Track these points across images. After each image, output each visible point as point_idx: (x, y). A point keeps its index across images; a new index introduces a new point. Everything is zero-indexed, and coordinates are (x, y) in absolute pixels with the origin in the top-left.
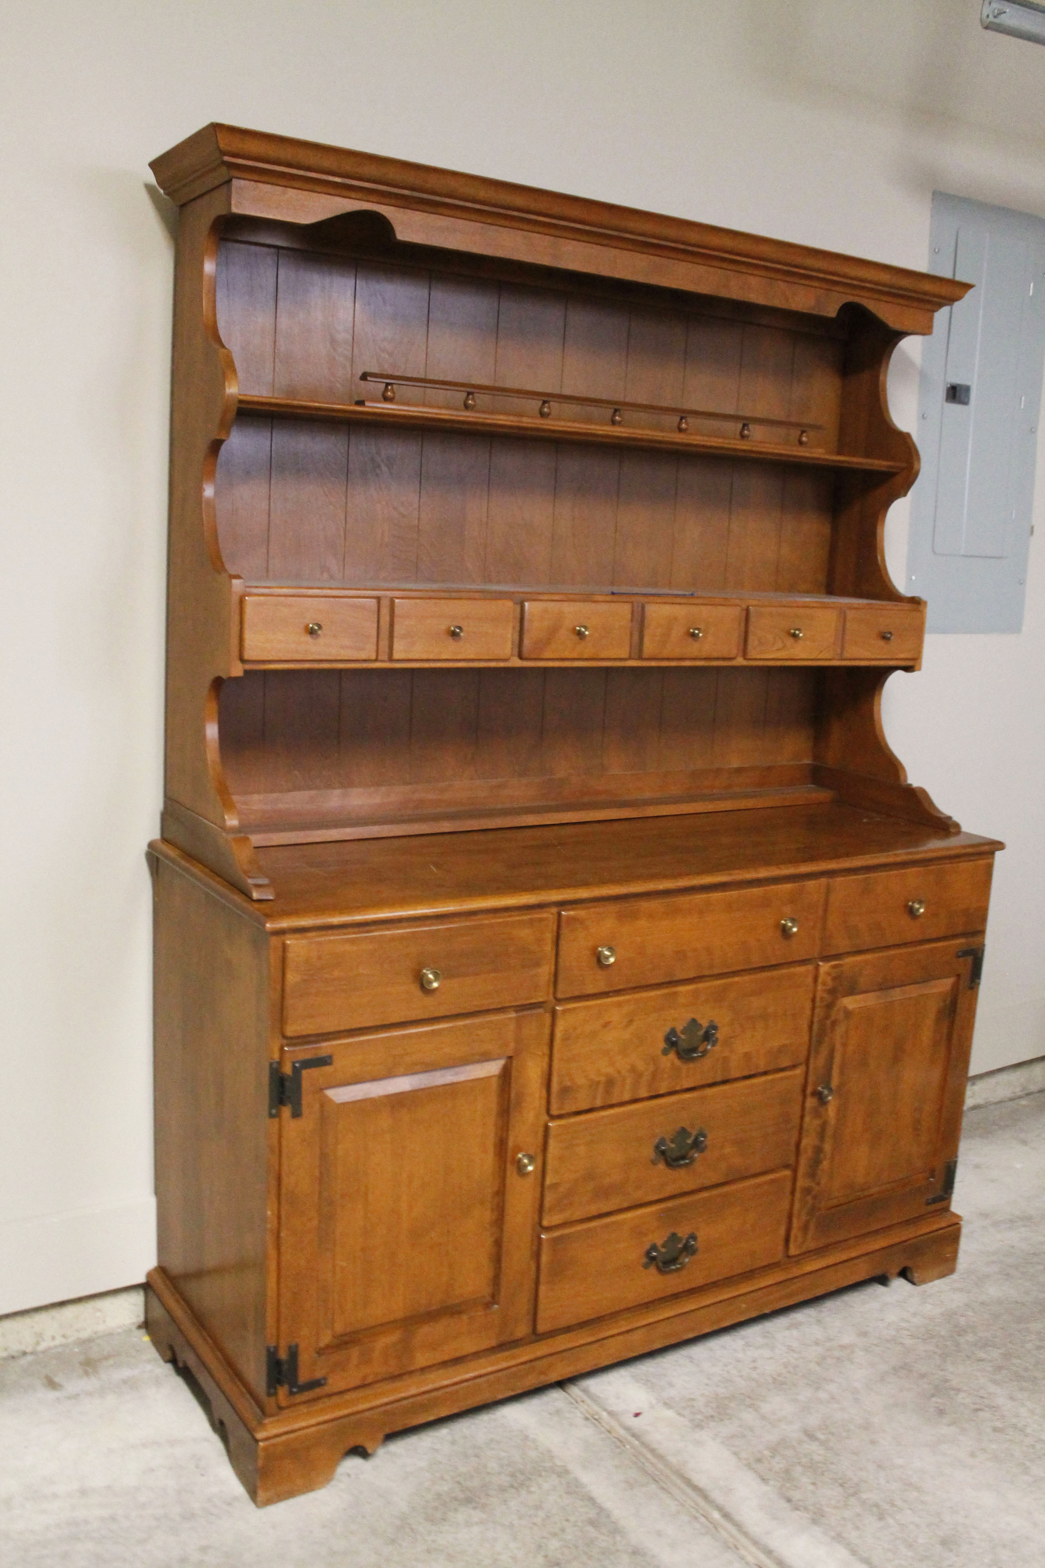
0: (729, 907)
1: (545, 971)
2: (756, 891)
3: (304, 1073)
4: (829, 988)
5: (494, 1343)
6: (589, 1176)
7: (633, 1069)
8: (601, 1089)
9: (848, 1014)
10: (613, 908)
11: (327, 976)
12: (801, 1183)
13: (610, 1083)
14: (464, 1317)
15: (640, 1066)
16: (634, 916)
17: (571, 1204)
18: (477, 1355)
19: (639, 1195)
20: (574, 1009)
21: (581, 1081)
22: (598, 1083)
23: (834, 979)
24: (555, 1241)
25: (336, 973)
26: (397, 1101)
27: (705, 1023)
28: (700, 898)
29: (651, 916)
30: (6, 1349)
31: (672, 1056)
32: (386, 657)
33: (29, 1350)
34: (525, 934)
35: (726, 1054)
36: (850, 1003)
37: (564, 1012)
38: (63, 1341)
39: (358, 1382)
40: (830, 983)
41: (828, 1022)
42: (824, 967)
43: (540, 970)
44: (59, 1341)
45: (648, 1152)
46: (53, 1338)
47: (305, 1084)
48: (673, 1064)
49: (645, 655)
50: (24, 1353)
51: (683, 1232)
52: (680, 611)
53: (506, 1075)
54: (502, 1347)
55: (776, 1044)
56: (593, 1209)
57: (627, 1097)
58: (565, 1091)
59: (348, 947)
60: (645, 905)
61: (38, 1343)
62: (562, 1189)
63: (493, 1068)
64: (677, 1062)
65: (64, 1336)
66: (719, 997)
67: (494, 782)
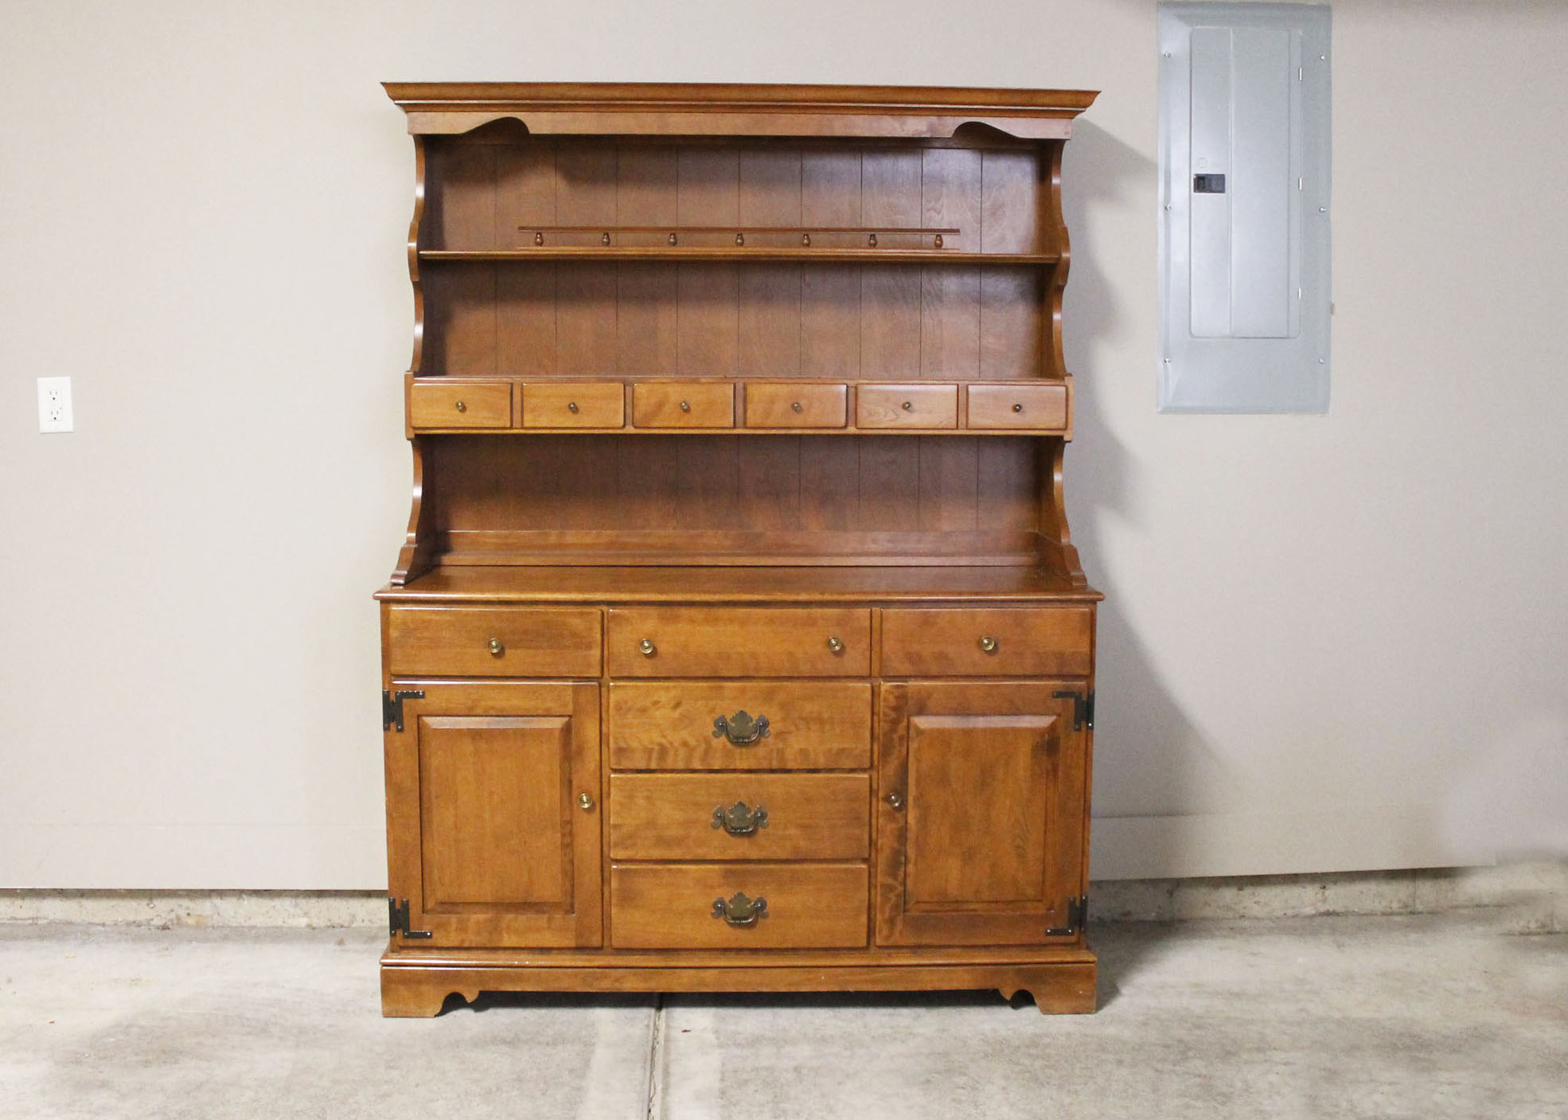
0: (771, 621)
1: (596, 653)
2: (800, 611)
3: (405, 701)
4: (892, 705)
5: (573, 944)
6: (651, 824)
7: (685, 744)
8: (655, 756)
9: (920, 732)
10: (653, 611)
11: (419, 635)
12: (881, 879)
13: (663, 751)
14: (546, 916)
15: (692, 742)
16: (676, 619)
17: (635, 844)
18: (560, 950)
19: (701, 852)
20: (624, 686)
21: (635, 744)
22: (652, 749)
23: (897, 698)
24: (621, 871)
25: (426, 634)
26: (476, 734)
27: (755, 716)
28: (741, 612)
29: (692, 621)
30: (330, 920)
31: (723, 738)
32: (519, 426)
33: (346, 924)
34: (577, 623)
35: (781, 746)
36: (922, 722)
37: (615, 686)
38: (369, 924)
39: (456, 944)
40: (892, 701)
41: (895, 736)
42: (886, 686)
43: (592, 652)
44: (367, 923)
45: (707, 817)
46: (363, 921)
47: (405, 709)
48: (725, 746)
49: (748, 425)
50: (342, 926)
51: (752, 894)
52: (783, 390)
53: (567, 730)
54: (580, 949)
55: (836, 746)
56: (656, 853)
57: (681, 765)
58: (621, 751)
59: (434, 617)
60: (684, 612)
61: (352, 922)
62: (624, 830)
63: (557, 723)
64: (729, 745)
65: (370, 921)
66: (769, 697)
67: (692, 532)
